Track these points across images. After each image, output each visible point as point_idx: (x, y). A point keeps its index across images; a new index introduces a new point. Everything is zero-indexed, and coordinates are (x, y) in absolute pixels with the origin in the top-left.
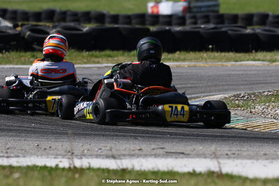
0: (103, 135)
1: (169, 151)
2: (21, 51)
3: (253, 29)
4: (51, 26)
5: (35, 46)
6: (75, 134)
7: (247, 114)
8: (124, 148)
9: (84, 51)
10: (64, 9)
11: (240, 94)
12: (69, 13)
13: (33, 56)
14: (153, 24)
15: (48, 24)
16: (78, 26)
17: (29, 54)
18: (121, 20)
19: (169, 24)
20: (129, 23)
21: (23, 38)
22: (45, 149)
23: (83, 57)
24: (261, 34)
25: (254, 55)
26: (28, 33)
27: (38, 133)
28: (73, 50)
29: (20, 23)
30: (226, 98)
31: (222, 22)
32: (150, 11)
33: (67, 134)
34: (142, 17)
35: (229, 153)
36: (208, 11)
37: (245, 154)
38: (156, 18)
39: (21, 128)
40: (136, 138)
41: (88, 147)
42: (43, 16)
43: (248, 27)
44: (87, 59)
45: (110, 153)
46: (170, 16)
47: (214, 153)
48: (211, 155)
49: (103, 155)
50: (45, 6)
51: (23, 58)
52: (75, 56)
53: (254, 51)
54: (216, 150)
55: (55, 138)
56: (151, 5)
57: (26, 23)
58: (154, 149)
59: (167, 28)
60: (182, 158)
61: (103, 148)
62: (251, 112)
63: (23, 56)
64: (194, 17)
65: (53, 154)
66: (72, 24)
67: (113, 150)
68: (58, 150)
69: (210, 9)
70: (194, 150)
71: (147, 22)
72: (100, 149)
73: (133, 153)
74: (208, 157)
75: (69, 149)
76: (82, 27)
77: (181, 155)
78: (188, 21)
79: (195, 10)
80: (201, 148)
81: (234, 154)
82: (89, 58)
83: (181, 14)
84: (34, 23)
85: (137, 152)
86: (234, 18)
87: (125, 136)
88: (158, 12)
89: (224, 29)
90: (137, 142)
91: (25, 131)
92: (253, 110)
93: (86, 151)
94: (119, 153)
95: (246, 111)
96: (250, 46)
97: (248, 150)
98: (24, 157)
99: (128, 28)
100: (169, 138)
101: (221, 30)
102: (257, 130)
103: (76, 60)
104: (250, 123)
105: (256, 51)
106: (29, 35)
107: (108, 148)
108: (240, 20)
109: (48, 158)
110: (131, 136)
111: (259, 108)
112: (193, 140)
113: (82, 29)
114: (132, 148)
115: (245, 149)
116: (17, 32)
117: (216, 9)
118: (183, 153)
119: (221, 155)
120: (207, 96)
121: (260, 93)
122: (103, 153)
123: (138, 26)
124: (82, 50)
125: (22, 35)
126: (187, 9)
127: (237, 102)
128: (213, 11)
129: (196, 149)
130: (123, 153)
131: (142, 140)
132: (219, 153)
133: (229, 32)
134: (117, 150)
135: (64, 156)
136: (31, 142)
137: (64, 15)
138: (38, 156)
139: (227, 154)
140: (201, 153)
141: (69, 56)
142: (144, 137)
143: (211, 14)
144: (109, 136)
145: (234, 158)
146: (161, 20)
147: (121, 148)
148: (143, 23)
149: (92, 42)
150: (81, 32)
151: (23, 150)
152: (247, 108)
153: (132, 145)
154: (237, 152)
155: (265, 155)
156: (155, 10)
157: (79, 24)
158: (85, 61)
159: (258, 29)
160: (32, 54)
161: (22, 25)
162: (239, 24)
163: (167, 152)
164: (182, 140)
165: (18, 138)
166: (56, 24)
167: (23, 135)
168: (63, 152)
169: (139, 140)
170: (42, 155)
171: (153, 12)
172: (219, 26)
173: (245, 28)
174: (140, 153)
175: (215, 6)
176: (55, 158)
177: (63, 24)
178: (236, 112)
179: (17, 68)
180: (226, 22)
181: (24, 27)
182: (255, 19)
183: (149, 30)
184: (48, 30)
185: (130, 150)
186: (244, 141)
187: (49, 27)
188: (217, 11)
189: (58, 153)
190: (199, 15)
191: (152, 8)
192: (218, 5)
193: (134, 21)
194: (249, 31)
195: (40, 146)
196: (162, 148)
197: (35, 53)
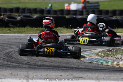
0: (43, 69)
1: (75, 76)
2: (3, 27)
3: (116, 17)
4: (18, 15)
5: (10, 25)
6: (30, 68)
7: (113, 59)
8: (53, 75)
9: (34, 28)
10: (24, 7)
11: (110, 49)
12: (26, 9)
13: (9, 30)
14: (67, 15)
15: (16, 14)
16: (31, 15)
17: (7, 29)
18: (52, 12)
19: (75, 14)
20: (56, 14)
21: (4, 21)
22: (15, 75)
23: (34, 30)
24: (120, 20)
25: (117, 30)
26: (7, 19)
27: (11, 67)
28: (28, 27)
29: (2, 14)
30: (103, 50)
31: (101, 14)
32: (66, 8)
33: (25, 67)
34: (62, 11)
35: (104, 77)
36: (94, 8)
37: (112, 78)
38: (69, 12)
39: (3, 65)
40: (59, 70)
41: (36, 74)
42: (14, 10)
43: (114, 16)
44: (35, 31)
45: (46, 77)
46: (75, 11)
47: (97, 77)
48: (95, 78)
49: (43, 78)
50: (15, 6)
51: (4, 31)
52: (30, 30)
53: (116, 28)
54: (98, 76)
55: (20, 70)
56: (66, 5)
57: (5, 13)
58: (68, 75)
59: (74, 16)
60: (82, 80)
61: (43, 75)
62: (115, 58)
63: (4, 30)
64: (87, 11)
65: (18, 78)
66: (28, 14)
67: (48, 76)
68: (21, 76)
69: (95, 7)
70: (87, 76)
71: (65, 14)
72: (42, 75)
73: (58, 77)
74: (94, 80)
75: (26, 75)
76: (33, 16)
77: (81, 79)
78: (85, 13)
79: (88, 8)
80: (91, 75)
81: (107, 78)
82: (36, 31)
83: (81, 10)
84: (9, 14)
85: (59, 77)
86: (107, 12)
87: (54, 69)
88: (70, 9)
89: (102, 17)
90: (59, 72)
91: (5, 66)
92: (116, 57)
93: (35, 76)
94: (51, 77)
95: (112, 57)
96: (115, 25)
97: (113, 76)
98: (5, 79)
99: (55, 16)
100: (75, 70)
101: (100, 18)
102: (118, 66)
103: (30, 32)
104: (115, 63)
105: (118, 28)
106: (7, 20)
107: (46, 75)
108: (110, 13)
109: (16, 79)
110: (57, 69)
111: (119, 56)
112: (87, 71)
113: (33, 17)
114: (57, 75)
115: (112, 76)
116: (1, 18)
117: (98, 7)
118: (82, 77)
119: (101, 78)
120: (94, 50)
121: (119, 48)
122: (43, 77)
123: (60, 16)
124: (33, 27)
125: (4, 19)
126: (84, 8)
127: (108, 53)
128: (97, 9)
129: (88, 76)
130: (53, 77)
131: (62, 71)
132: (99, 77)
133: (105, 19)
134: (50, 76)
135: (24, 79)
136: (8, 72)
137: (24, 10)
138: (11, 78)
139: (103, 78)
140: (90, 77)
141: (27, 30)
142: (62, 69)
143: (96, 10)
144: (46, 69)
145: (107, 80)
146: (71, 12)
147: (52, 75)
148: (62, 14)
149: (38, 23)
150: (32, 18)
151: (4, 75)
152: (113, 56)
153: (57, 74)
154: (108, 77)
155: (122, 78)
156: (68, 8)
157: (32, 14)
158: (35, 32)
159: (119, 17)
160: (9, 29)
161: (3, 15)
162: (109, 15)
163: (74, 77)
164: (81, 71)
165: (2, 70)
166: (20, 14)
167: (4, 68)
168: (23, 77)
169: (61, 71)
170: (13, 78)
171: (67, 9)
172: (99, 16)
173: (112, 17)
174: (61, 77)
175: (97, 6)
176: (20, 79)
177: (24, 14)
178: (108, 58)
179: (1, 36)
180: (103, 14)
181: (5, 16)
182: (117, 12)
183: (65, 17)
184: (16, 17)
185: (56, 75)
186: (112, 72)
187: (17, 16)
188: (99, 9)
189: (21, 77)
190: (90, 10)
191: (67, 6)
192: (99, 6)
193: (58, 13)
194: (114, 18)
195: (12, 74)
196: (72, 75)
197: (10, 28)
